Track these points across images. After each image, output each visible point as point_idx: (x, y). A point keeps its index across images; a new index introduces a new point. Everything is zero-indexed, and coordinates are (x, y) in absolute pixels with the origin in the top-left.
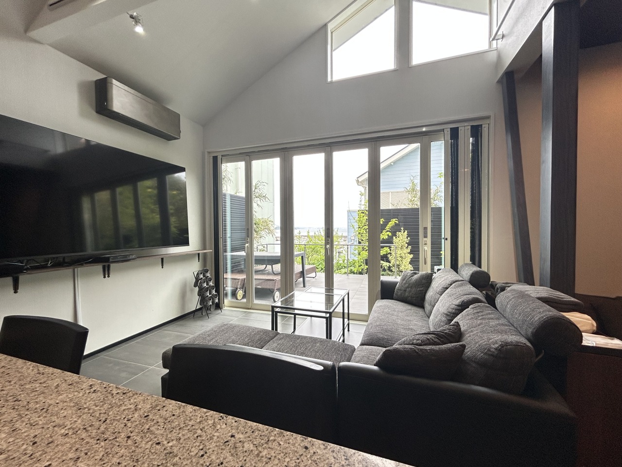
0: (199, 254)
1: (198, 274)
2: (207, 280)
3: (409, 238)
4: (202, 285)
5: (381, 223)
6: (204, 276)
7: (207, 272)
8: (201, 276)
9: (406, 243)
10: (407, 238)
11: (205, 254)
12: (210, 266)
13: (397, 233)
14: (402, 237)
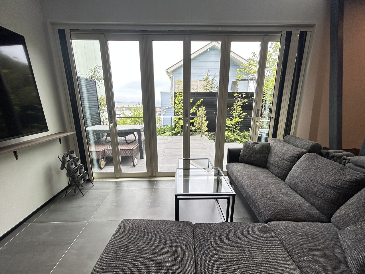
0: (60, 139)
1: (63, 157)
2: (75, 161)
3: (206, 111)
4: (70, 167)
5: (191, 101)
6: (71, 158)
7: (73, 153)
8: (68, 159)
9: (204, 114)
10: (205, 111)
11: (66, 138)
12: (74, 146)
13: (200, 108)
14: (202, 111)
